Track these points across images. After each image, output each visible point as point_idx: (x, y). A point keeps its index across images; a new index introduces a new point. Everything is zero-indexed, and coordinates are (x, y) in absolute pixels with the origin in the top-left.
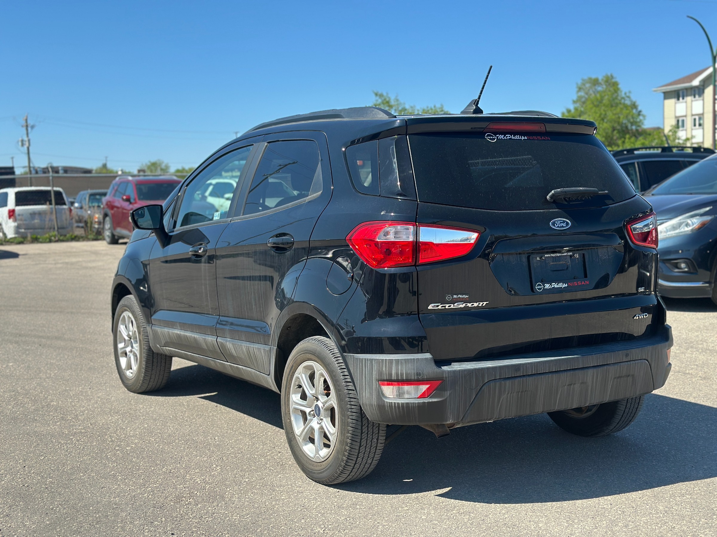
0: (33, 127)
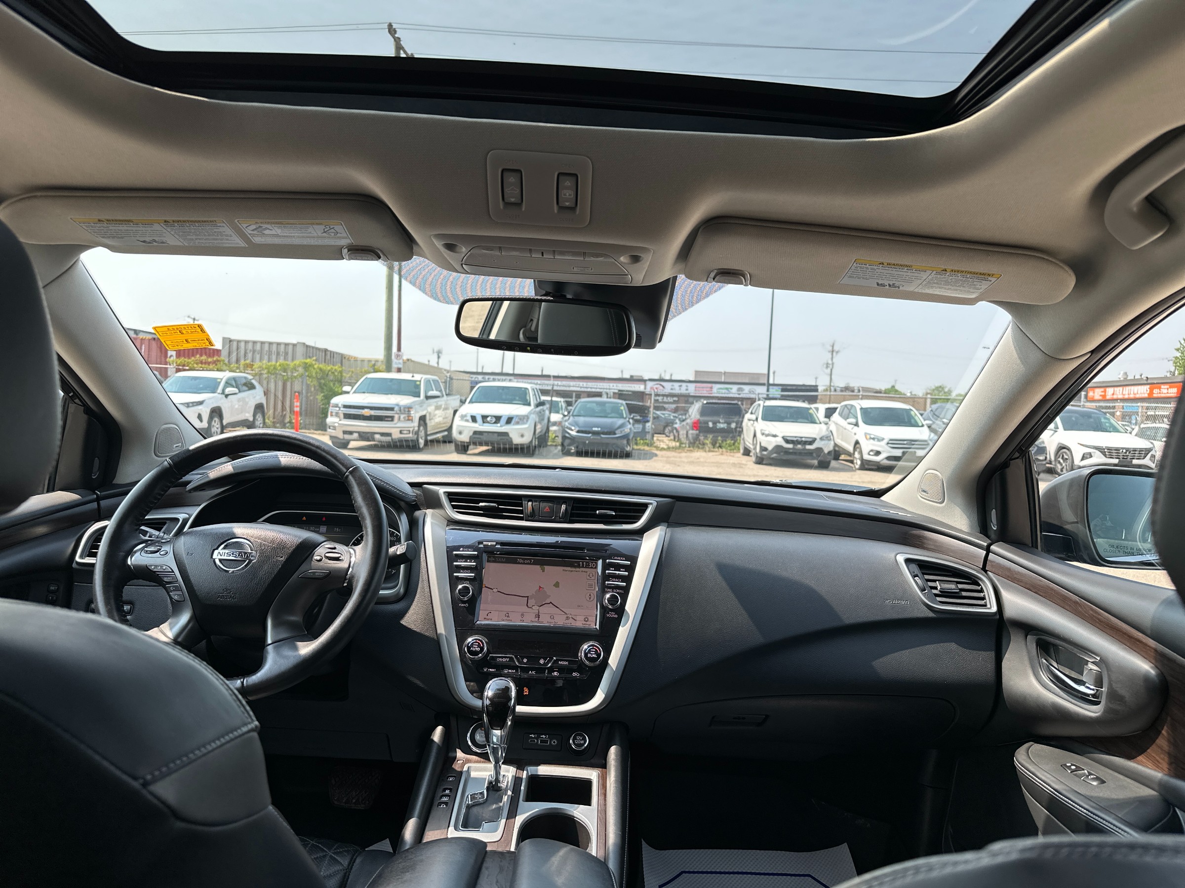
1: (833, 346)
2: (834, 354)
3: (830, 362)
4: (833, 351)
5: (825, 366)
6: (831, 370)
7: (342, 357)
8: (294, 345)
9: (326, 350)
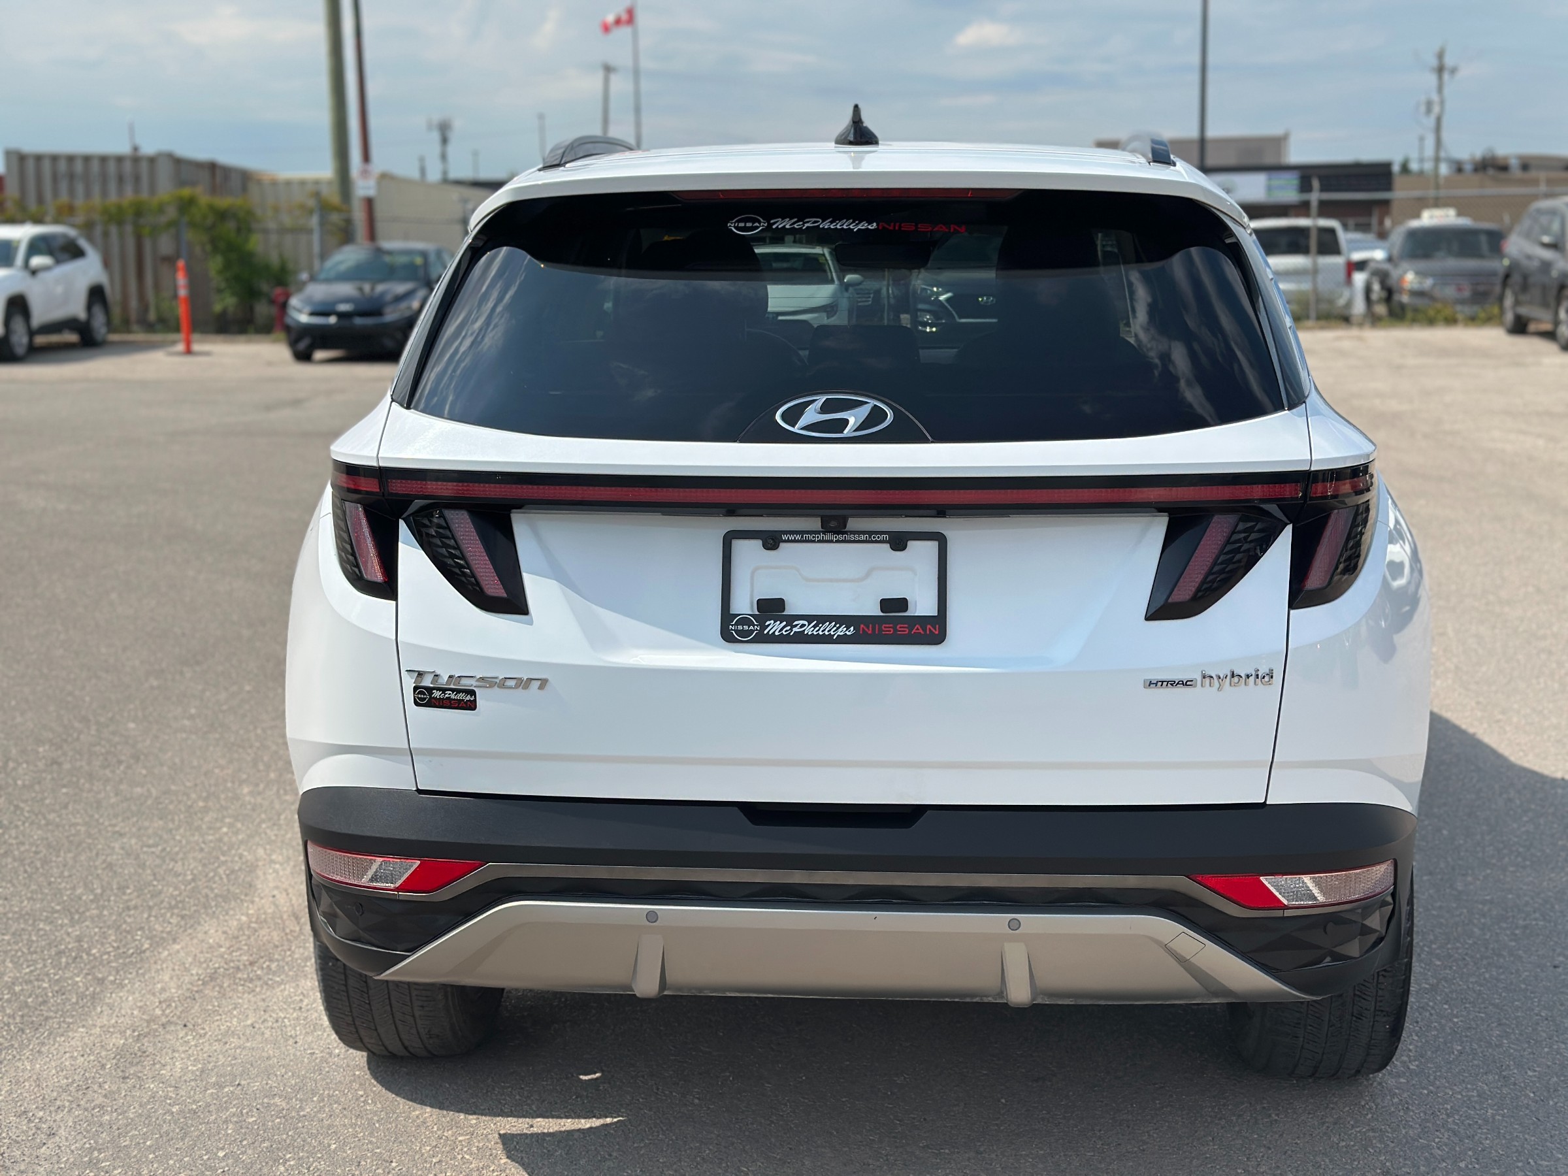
0: (1453, 71)
1: (1441, 56)
2: (1446, 76)
3: (1435, 97)
4: (1440, 70)
5: (1423, 109)
6: (1439, 121)
7: (246, 178)
8: (152, 160)
9: (212, 167)
